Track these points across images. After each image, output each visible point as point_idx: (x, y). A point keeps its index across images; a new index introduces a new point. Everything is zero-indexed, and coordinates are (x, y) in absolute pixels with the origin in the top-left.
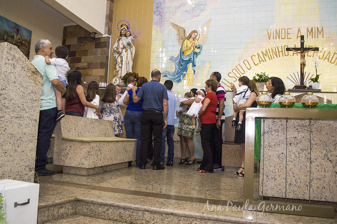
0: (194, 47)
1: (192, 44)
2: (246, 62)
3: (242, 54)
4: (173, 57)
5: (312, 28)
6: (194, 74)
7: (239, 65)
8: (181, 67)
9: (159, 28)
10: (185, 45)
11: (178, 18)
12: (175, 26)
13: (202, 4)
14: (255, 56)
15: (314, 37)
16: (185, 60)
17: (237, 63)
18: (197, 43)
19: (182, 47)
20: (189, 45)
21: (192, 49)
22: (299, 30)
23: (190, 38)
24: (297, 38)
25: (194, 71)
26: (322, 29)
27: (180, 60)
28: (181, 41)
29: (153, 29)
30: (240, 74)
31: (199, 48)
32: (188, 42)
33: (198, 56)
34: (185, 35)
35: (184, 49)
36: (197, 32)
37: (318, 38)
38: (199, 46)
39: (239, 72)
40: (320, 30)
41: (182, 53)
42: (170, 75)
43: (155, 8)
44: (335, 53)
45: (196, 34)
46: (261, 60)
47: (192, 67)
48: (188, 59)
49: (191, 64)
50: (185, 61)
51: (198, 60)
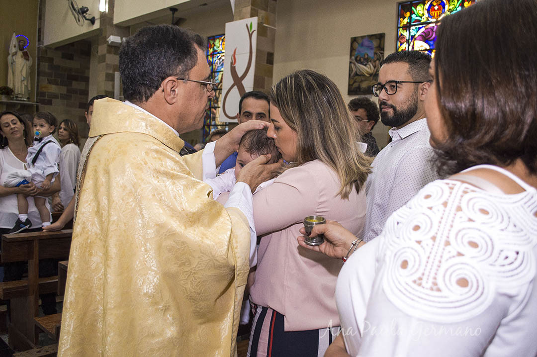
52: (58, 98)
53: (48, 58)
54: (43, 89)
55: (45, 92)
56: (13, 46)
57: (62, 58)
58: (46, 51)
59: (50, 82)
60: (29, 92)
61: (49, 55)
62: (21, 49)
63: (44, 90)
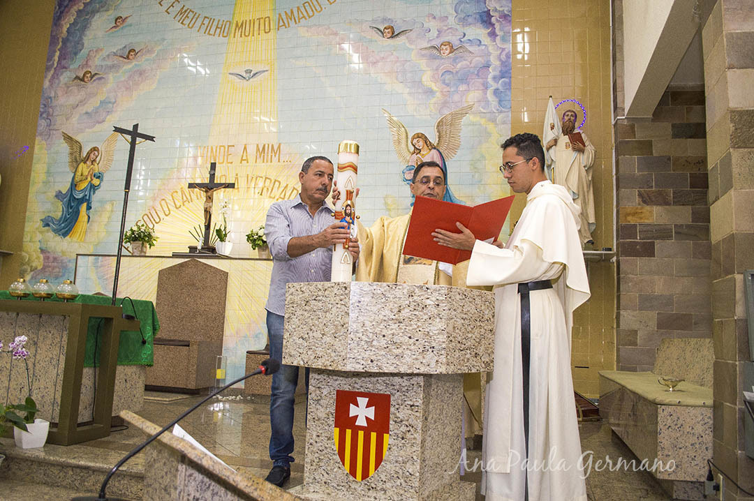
0: (91, 175)
1: (89, 172)
2: (163, 202)
3: (159, 190)
4: (60, 192)
5: (264, 145)
6: (88, 221)
7: (153, 208)
8: (70, 211)
9: (44, 142)
10: (79, 173)
11: (73, 125)
12: (68, 139)
13: (110, 102)
14: (177, 192)
15: (265, 161)
16: (77, 197)
17: (151, 203)
18: (96, 168)
19: (75, 175)
20: (86, 173)
21: (89, 179)
22: (245, 148)
23: (87, 160)
24: (241, 163)
25: (89, 217)
26: (279, 147)
27: (70, 197)
28: (75, 164)
29: (36, 142)
30: (154, 222)
31: (98, 177)
32: (85, 166)
33: (96, 192)
34: (80, 154)
35: (77, 179)
36: (98, 151)
37: (271, 162)
38: (99, 175)
39: (152, 220)
40: (276, 148)
41: (74, 185)
42: (54, 224)
43: (43, 106)
44: (294, 188)
45: (96, 153)
46: (185, 198)
47: (85, 210)
48: (81, 196)
49: (85, 205)
50: (78, 199)
51: (96, 198)
52: (670, 237)
53: (640, 142)
54: (629, 218)
55: (635, 226)
56: (550, 126)
57: (675, 136)
58: (632, 127)
59: (646, 200)
60: (593, 228)
61: (640, 135)
62: (568, 130)
63: (632, 220)
